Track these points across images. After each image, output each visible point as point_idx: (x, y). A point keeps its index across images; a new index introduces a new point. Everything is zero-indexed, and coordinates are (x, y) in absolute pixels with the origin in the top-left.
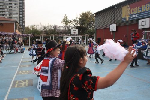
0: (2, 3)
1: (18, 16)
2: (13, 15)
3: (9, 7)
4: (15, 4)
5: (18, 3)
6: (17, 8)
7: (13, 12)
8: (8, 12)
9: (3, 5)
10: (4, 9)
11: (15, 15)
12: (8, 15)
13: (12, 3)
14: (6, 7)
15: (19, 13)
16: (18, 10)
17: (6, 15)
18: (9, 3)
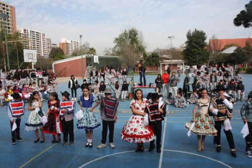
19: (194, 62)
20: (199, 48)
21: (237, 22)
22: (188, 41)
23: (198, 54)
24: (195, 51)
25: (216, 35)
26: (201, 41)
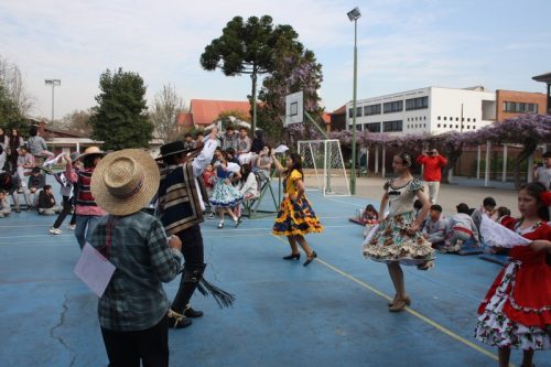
19: (115, 143)
20: (128, 112)
21: (208, 61)
22: (101, 95)
23: (125, 124)
24: (117, 118)
25: (172, 86)
26: (132, 97)
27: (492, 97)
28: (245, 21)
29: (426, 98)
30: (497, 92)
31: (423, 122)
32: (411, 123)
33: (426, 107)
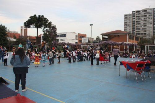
0: (138, 16)
1: (152, 26)
2: (147, 26)
3: (144, 19)
4: (150, 16)
5: (153, 14)
6: (152, 18)
7: (148, 23)
8: (143, 24)
9: (139, 18)
10: (140, 21)
11: (149, 26)
12: (143, 26)
13: (146, 15)
14: (141, 19)
15: (153, 23)
16: (152, 21)
17: (141, 26)
18: (144, 16)
20: (3, 36)
27: (77, 35)
28: (37, 16)
29: (65, 35)
30: (78, 34)
31: (64, 40)
32: (61, 40)
33: (65, 37)
